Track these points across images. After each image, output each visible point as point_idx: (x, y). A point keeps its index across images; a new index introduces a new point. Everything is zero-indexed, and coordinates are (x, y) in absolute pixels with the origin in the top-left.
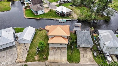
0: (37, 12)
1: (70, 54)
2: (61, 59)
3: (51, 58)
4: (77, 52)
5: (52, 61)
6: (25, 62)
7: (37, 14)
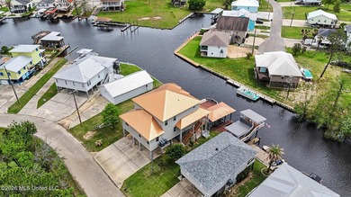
0: (206, 47)
1: (148, 173)
2: (119, 168)
3: (107, 152)
4: (167, 183)
5: (100, 161)
6: (68, 130)
7: (206, 53)
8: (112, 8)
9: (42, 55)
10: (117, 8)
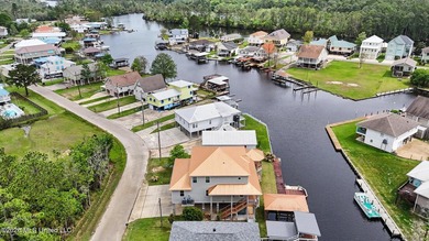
0: (365, 131)
7: (363, 138)
8: (306, 65)
9: (195, 93)
10: (313, 66)
